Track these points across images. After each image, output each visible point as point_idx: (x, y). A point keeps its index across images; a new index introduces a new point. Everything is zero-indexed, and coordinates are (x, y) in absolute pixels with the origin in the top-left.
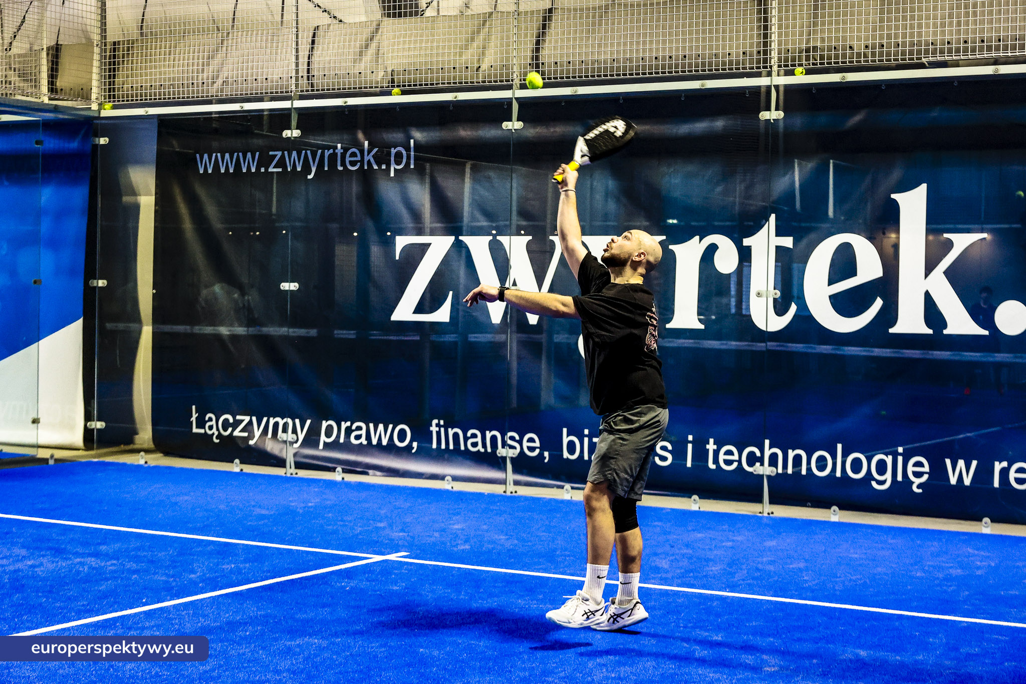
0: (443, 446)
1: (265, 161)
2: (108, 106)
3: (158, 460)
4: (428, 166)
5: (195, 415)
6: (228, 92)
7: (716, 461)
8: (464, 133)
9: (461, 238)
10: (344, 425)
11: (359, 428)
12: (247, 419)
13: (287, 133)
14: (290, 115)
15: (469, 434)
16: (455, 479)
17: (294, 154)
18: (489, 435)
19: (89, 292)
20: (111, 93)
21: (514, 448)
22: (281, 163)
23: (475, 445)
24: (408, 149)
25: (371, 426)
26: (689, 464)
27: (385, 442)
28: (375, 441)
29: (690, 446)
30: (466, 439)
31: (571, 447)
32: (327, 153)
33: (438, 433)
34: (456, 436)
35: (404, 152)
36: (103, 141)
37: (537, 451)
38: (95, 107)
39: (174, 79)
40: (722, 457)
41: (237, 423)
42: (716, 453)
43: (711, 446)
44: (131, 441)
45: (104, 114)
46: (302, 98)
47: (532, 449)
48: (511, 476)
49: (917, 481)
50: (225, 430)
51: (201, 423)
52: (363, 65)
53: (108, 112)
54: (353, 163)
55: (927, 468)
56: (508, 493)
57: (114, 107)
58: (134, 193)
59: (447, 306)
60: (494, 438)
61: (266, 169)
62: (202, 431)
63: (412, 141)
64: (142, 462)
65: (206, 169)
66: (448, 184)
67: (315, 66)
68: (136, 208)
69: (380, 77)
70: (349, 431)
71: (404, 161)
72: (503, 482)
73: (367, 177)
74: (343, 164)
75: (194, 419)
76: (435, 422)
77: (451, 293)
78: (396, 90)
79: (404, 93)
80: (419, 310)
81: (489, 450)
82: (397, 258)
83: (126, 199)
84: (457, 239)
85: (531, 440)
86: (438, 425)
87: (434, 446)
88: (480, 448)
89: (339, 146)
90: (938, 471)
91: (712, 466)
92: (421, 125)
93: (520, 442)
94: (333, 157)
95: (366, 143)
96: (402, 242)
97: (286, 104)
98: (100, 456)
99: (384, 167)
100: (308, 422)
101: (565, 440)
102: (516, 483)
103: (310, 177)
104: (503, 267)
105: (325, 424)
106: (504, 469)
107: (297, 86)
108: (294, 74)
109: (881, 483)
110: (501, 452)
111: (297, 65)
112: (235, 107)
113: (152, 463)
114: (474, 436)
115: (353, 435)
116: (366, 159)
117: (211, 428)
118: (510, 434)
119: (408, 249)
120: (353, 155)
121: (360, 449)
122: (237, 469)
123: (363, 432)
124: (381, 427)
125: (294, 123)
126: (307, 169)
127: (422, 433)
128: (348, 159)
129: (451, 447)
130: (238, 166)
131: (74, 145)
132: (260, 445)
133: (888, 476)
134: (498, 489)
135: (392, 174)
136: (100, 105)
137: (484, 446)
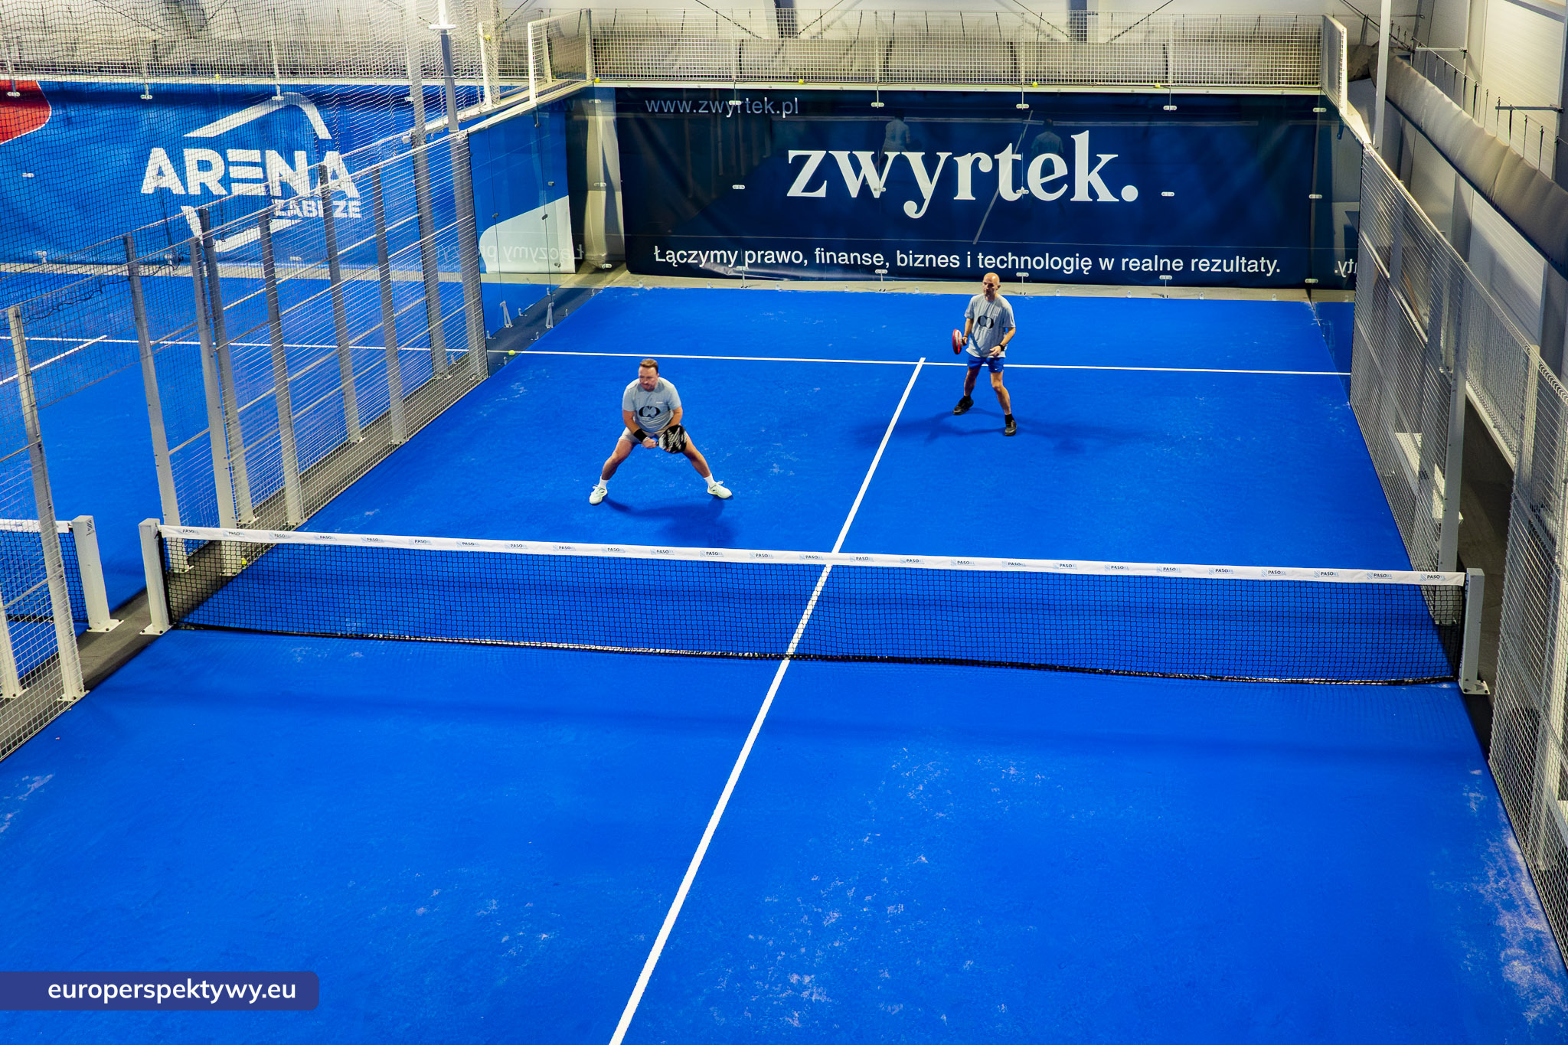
0: (824, 262)
7: (983, 264)
9: (830, 152)
10: (760, 253)
11: (770, 254)
12: (696, 252)
14: (733, 92)
15: (839, 255)
17: (716, 102)
22: (708, 107)
23: (843, 260)
24: (793, 102)
25: (777, 253)
26: (969, 266)
27: (787, 261)
28: (780, 261)
29: (969, 257)
30: (838, 258)
31: (902, 261)
33: (820, 255)
34: (831, 256)
35: (791, 105)
40: (986, 262)
41: (689, 256)
42: (983, 260)
43: (980, 257)
49: (1086, 269)
51: (662, 256)
54: (757, 110)
55: (1090, 263)
59: (824, 187)
60: (855, 256)
62: (663, 260)
65: (653, 110)
70: (763, 256)
74: (751, 109)
75: (657, 253)
76: (818, 248)
77: (825, 182)
80: (806, 190)
82: (790, 162)
84: (827, 153)
86: (820, 250)
87: (818, 262)
90: (1096, 264)
91: (981, 266)
96: (792, 154)
97: (731, 85)
100: (736, 252)
101: (899, 257)
103: (728, 116)
105: (747, 253)
109: (1069, 271)
114: (843, 256)
115: (766, 258)
116: (766, 107)
117: (671, 259)
120: (757, 105)
121: (771, 266)
122: (708, 286)
123: (773, 256)
124: (783, 253)
125: (736, 97)
126: (726, 113)
127: (809, 255)
128: (753, 107)
129: (829, 262)
130: (677, 109)
133: (1072, 267)
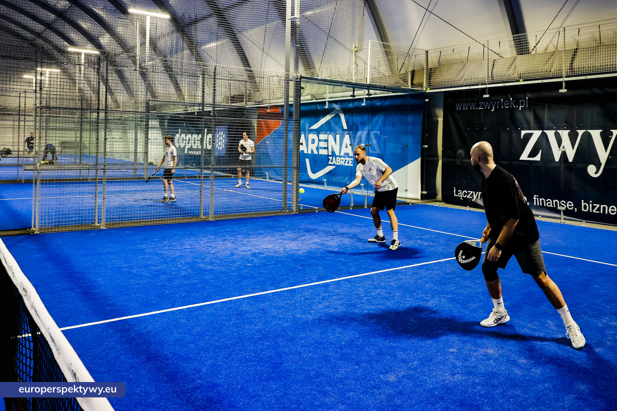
0: (538, 205)
1: (478, 106)
2: (429, 89)
3: (443, 205)
4: (532, 106)
5: (455, 190)
6: (465, 84)
8: (546, 94)
9: (544, 131)
12: (472, 192)
13: (485, 96)
14: (486, 90)
15: (547, 201)
16: (543, 216)
17: (487, 103)
18: (554, 201)
19: (423, 149)
20: (430, 85)
21: (563, 206)
22: (483, 106)
23: (549, 204)
24: (525, 100)
30: (546, 202)
31: (585, 207)
32: (498, 102)
33: (536, 200)
34: (543, 201)
35: (524, 102)
36: (427, 100)
37: (572, 208)
38: (424, 89)
39: (449, 79)
41: (468, 194)
44: (435, 198)
45: (427, 91)
46: (490, 84)
47: (570, 207)
48: (562, 216)
50: (465, 196)
51: (457, 193)
52: (510, 72)
53: (429, 91)
54: (507, 106)
56: (562, 223)
57: (430, 89)
58: (437, 117)
59: (539, 155)
60: (556, 203)
61: (478, 108)
62: (457, 196)
63: (527, 98)
64: (438, 205)
65: (459, 109)
66: (539, 112)
67: (494, 73)
68: (437, 122)
69: (516, 76)
71: (524, 104)
72: (560, 218)
73: (511, 110)
74: (503, 106)
75: (454, 192)
76: (535, 196)
77: (541, 150)
78: (521, 80)
79: (524, 81)
80: (529, 156)
81: (555, 207)
82: (522, 138)
83: (434, 119)
84: (543, 131)
85: (570, 204)
86: (536, 197)
87: (535, 204)
88: (551, 206)
89: (502, 100)
92: (530, 92)
93: (566, 204)
94: (500, 104)
95: (511, 99)
96: (523, 132)
97: (484, 86)
98: (425, 203)
99: (517, 107)
101: (583, 204)
102: (565, 219)
103: (492, 111)
104: (559, 141)
106: (560, 214)
107: (488, 80)
108: (487, 76)
110: (559, 208)
111: (488, 73)
112: (468, 88)
113: (441, 206)
114: (549, 201)
116: (511, 104)
117: (460, 195)
118: (562, 201)
119: (526, 135)
120: (507, 103)
122: (468, 209)
125: (487, 92)
126: (491, 108)
128: (505, 104)
129: (541, 205)
130: (469, 107)
131: (418, 102)
132: (476, 201)
134: (558, 221)
135: (520, 109)
136: (426, 89)
137: (553, 205)
